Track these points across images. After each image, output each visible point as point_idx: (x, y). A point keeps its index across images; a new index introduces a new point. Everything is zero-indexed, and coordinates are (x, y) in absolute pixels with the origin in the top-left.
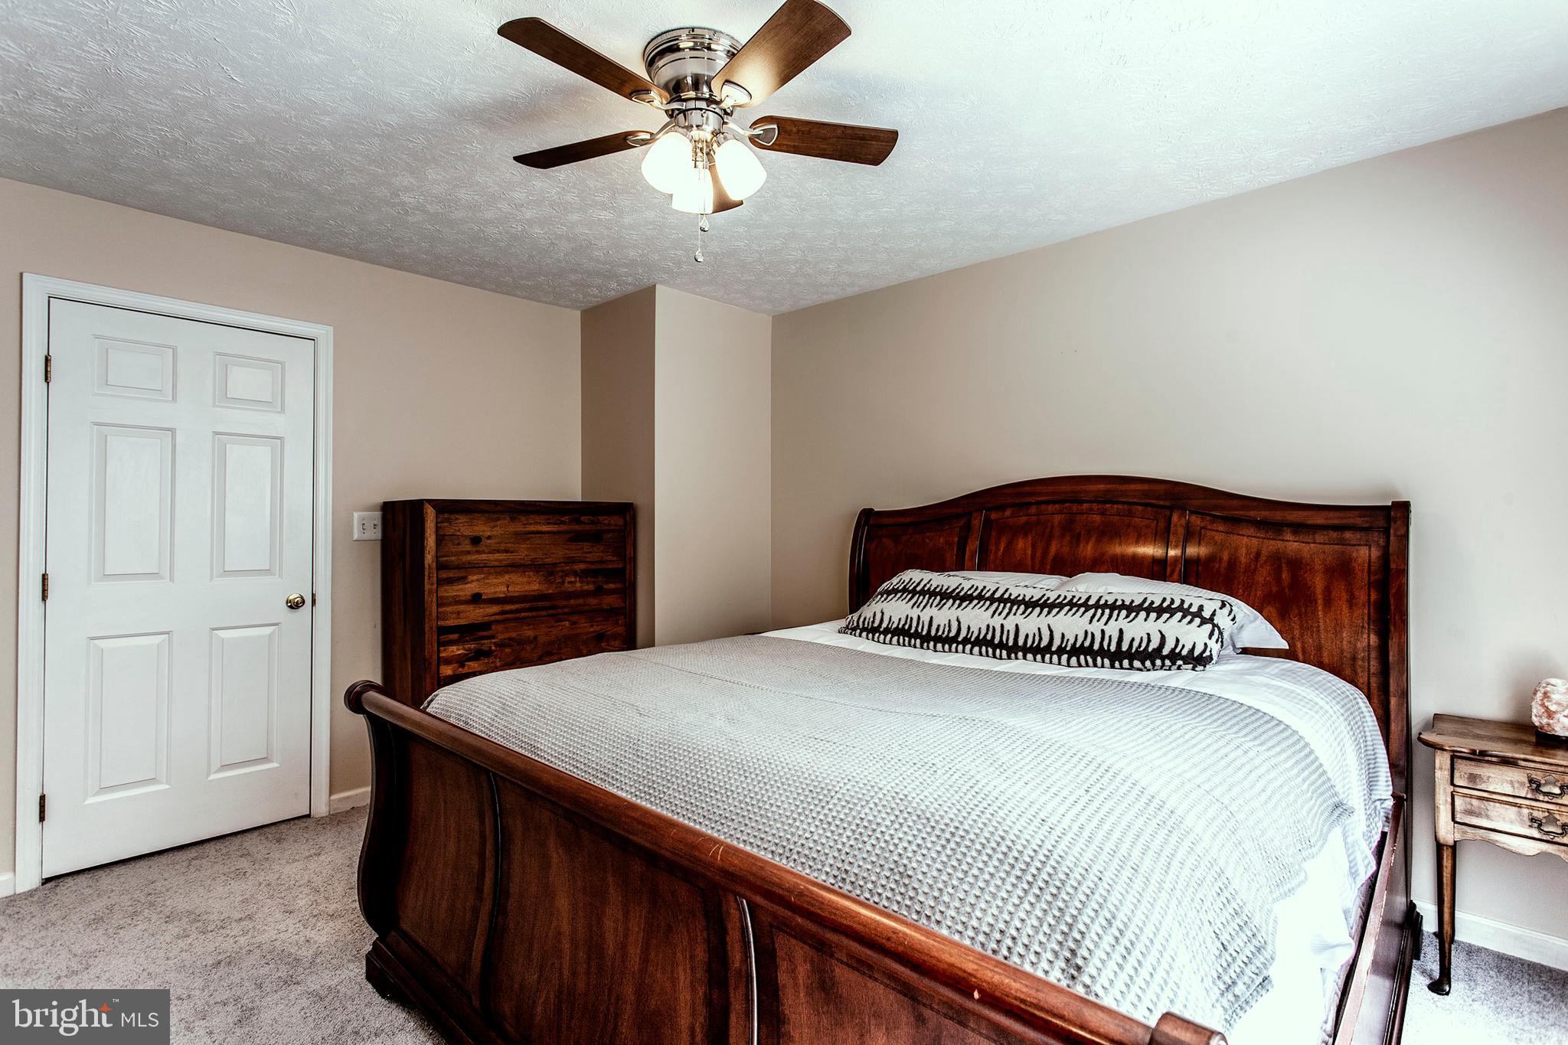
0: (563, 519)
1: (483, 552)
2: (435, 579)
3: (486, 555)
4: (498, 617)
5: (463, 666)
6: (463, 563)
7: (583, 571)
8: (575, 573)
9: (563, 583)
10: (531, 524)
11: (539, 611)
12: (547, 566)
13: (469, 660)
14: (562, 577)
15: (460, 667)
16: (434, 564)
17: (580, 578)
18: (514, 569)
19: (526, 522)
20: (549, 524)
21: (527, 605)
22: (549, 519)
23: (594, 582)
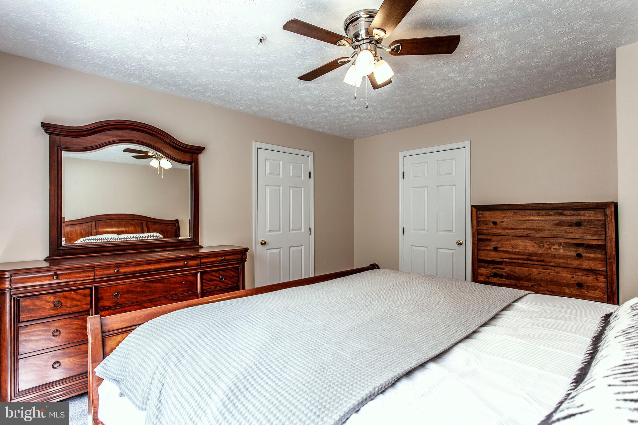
0: (550, 213)
1: (499, 228)
2: (476, 239)
3: (500, 230)
4: (507, 260)
5: (489, 279)
6: (489, 233)
7: (566, 243)
8: (560, 244)
9: (550, 248)
10: (527, 216)
11: (532, 261)
12: (538, 238)
13: (492, 276)
14: (549, 245)
15: (487, 278)
16: (476, 232)
17: (563, 247)
18: (516, 238)
19: (523, 215)
20: (539, 215)
21: (525, 257)
22: (539, 213)
23: (576, 251)
